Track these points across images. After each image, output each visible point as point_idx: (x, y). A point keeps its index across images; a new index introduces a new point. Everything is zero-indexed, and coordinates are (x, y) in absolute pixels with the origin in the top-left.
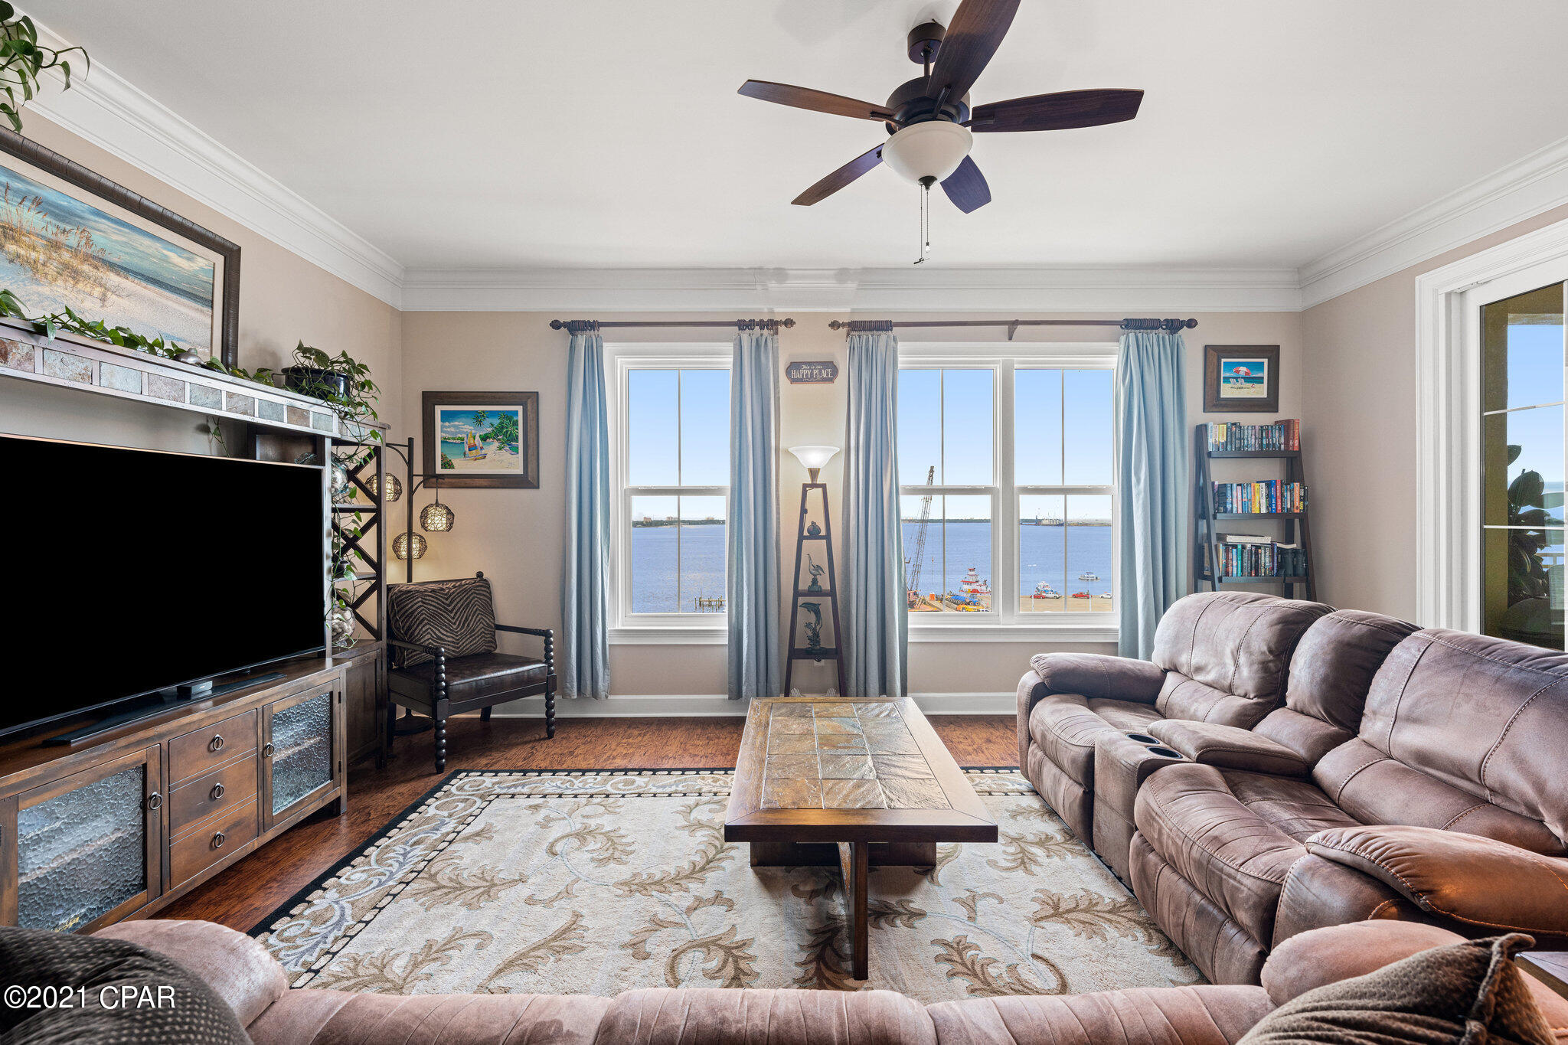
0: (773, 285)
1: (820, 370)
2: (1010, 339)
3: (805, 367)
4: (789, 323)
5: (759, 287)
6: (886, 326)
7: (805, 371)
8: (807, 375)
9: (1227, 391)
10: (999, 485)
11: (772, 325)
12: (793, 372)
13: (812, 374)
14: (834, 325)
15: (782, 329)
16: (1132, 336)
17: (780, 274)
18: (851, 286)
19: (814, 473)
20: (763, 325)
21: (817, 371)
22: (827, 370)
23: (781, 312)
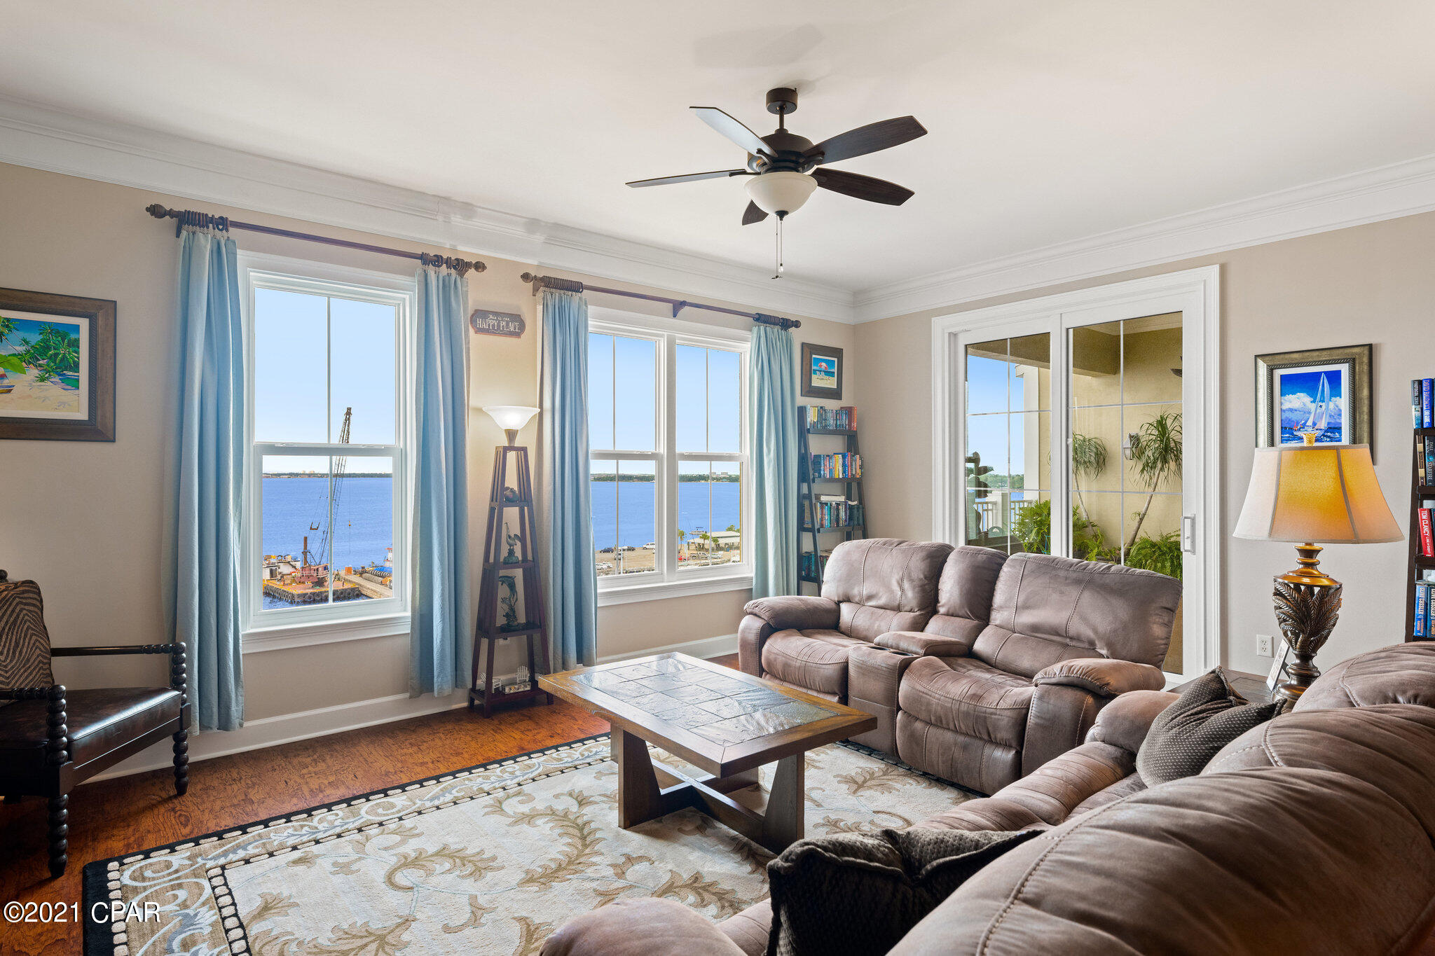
0: (457, 219)
1: (507, 325)
2: (675, 316)
3: (491, 317)
4: (479, 266)
5: (440, 218)
6: (576, 287)
7: (491, 321)
8: (493, 326)
9: (818, 381)
10: (663, 450)
11: (460, 266)
12: (479, 321)
13: (499, 326)
14: (526, 277)
15: (472, 271)
16: (762, 328)
17: (467, 209)
18: (539, 238)
19: (511, 434)
20: (449, 263)
21: (504, 323)
22: (513, 324)
23: (468, 251)
